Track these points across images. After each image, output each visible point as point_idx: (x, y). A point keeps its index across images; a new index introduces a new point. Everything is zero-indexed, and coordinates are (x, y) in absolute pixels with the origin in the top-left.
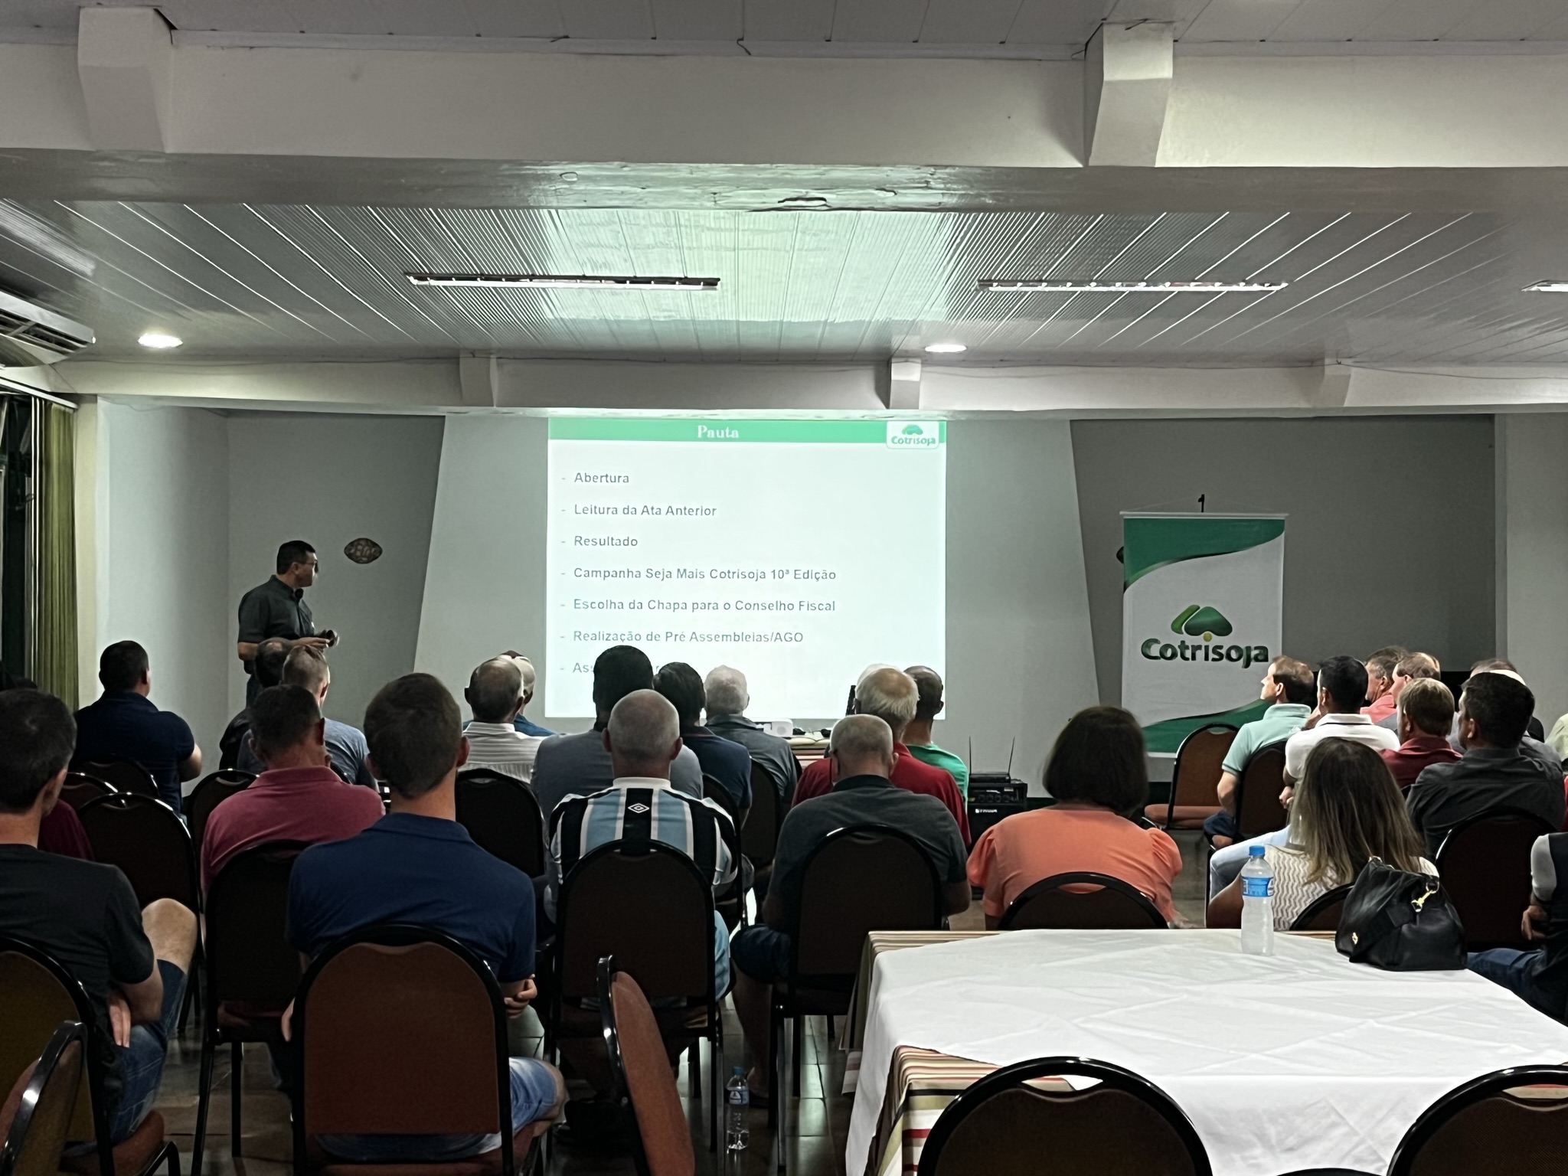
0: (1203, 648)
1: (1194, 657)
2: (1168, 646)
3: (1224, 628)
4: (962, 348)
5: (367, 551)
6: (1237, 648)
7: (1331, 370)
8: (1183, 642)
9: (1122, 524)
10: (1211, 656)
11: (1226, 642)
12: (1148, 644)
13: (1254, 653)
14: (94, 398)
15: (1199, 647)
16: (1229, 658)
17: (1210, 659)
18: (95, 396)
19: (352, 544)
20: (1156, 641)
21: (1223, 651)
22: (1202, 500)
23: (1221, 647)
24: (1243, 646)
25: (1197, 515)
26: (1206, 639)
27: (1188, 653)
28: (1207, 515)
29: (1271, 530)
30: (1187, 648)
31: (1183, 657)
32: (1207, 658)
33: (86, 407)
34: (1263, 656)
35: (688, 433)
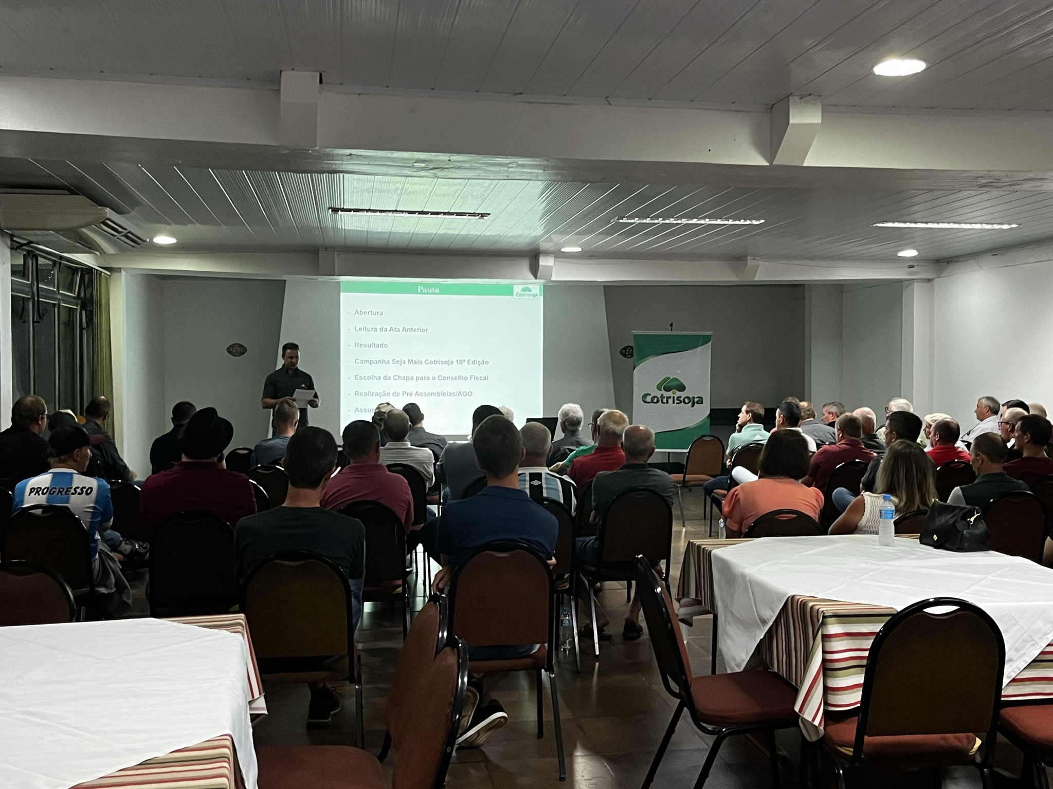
0: (672, 398)
1: (667, 402)
2: (654, 397)
3: (682, 388)
4: (579, 249)
5: (239, 350)
6: (688, 398)
7: (750, 262)
8: (662, 395)
9: (633, 336)
10: (676, 401)
11: (683, 394)
12: (645, 396)
13: (696, 400)
14: (119, 270)
15: (670, 397)
16: (685, 402)
17: (675, 403)
18: (120, 269)
19: (230, 346)
20: (649, 394)
21: (682, 399)
22: (671, 325)
23: (681, 397)
24: (691, 397)
25: (669, 333)
26: (674, 393)
27: (665, 400)
28: (673, 333)
29: (706, 340)
30: (664, 397)
31: (662, 402)
32: (674, 403)
33: (115, 275)
34: (701, 401)
35: (413, 290)
